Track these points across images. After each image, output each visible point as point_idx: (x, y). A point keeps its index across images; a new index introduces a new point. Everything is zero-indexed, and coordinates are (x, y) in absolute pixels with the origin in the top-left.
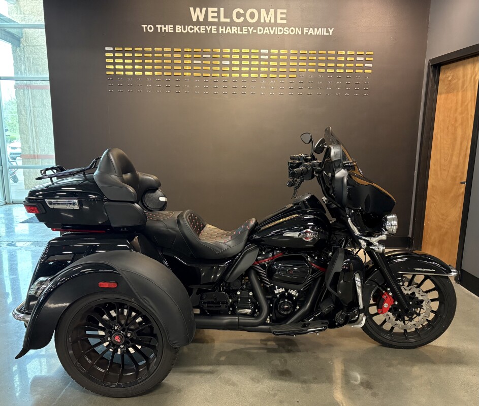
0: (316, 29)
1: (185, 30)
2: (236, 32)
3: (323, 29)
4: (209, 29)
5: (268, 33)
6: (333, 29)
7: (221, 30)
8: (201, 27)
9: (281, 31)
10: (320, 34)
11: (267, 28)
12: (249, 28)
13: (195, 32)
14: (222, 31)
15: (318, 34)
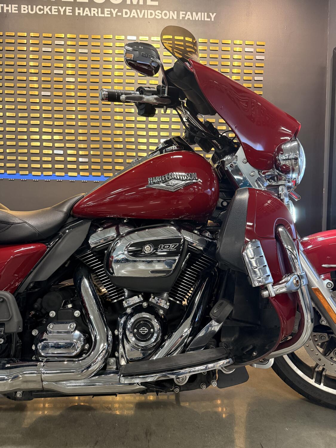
0: (194, 14)
1: (32, 10)
2: (96, 15)
3: (203, 14)
4: (62, 11)
5: (136, 17)
6: (215, 14)
7: (77, 11)
8: (53, 7)
9: (151, 14)
10: (200, 19)
11: (134, 11)
12: (112, 10)
13: (45, 13)
14: (79, 13)
15: (197, 19)
